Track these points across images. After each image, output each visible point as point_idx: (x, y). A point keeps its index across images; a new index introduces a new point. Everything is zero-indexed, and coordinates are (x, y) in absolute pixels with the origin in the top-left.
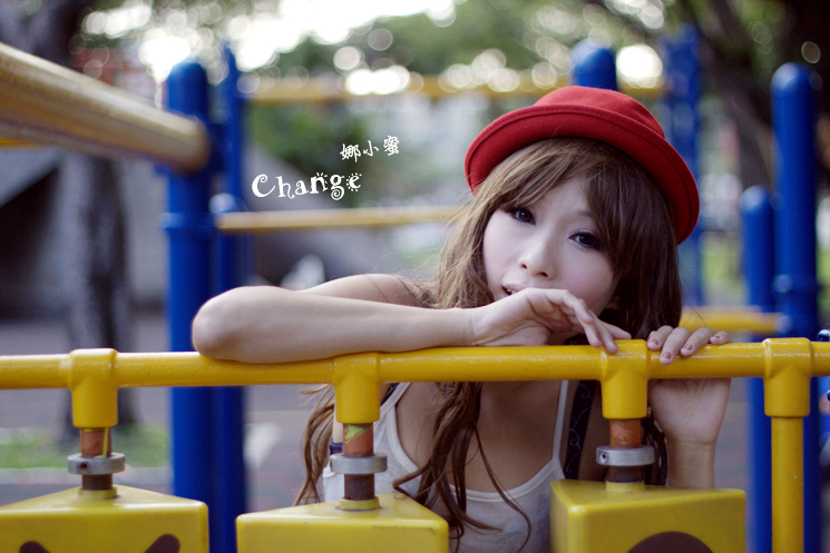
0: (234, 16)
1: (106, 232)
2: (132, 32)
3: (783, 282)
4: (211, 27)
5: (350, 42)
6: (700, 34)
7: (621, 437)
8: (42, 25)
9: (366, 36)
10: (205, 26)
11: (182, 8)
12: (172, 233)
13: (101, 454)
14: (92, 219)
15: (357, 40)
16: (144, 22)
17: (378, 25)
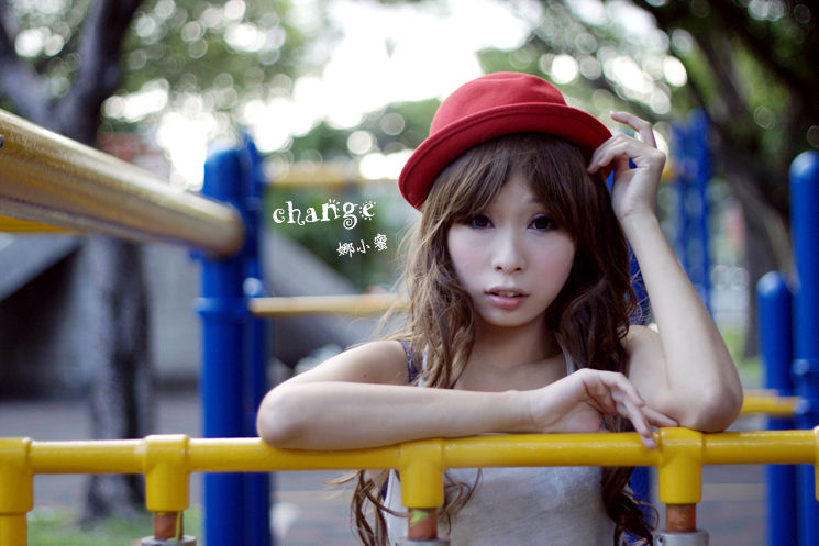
0: (250, 99)
1: (129, 314)
2: (148, 116)
3: (801, 366)
4: (228, 110)
5: (363, 127)
6: (709, 120)
7: (677, 521)
8: (68, 110)
9: (379, 121)
10: (221, 110)
11: (198, 92)
12: (207, 317)
13: (173, 536)
14: (115, 301)
15: (369, 125)
16: (161, 107)
17: (390, 110)
